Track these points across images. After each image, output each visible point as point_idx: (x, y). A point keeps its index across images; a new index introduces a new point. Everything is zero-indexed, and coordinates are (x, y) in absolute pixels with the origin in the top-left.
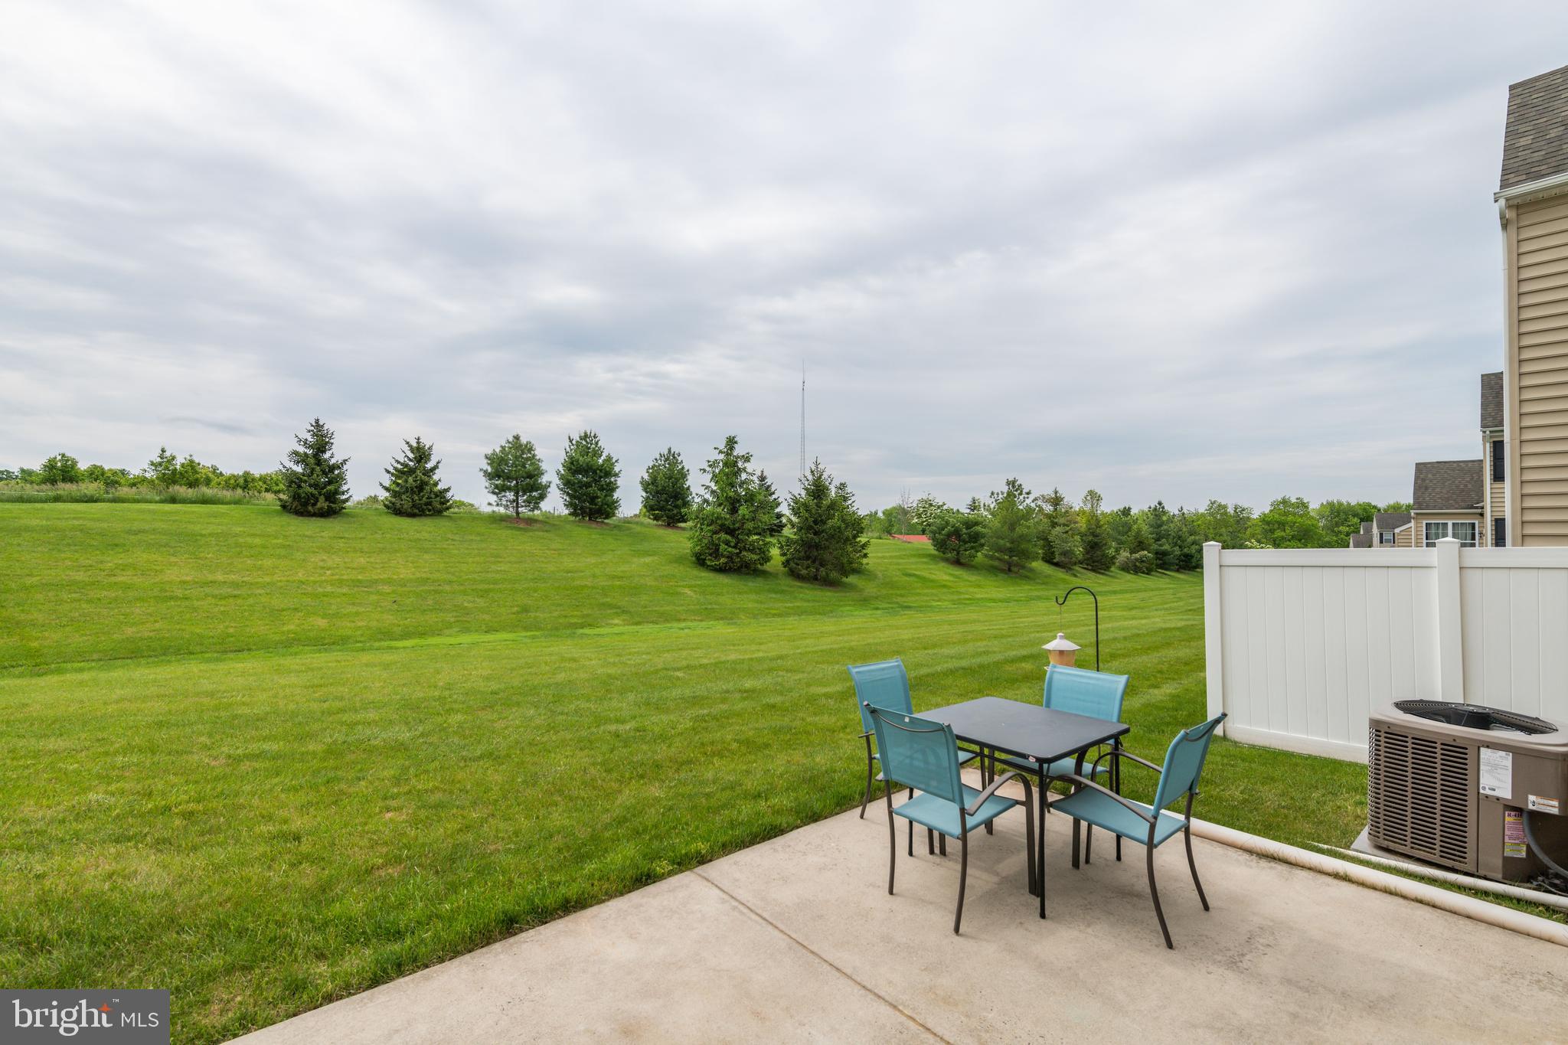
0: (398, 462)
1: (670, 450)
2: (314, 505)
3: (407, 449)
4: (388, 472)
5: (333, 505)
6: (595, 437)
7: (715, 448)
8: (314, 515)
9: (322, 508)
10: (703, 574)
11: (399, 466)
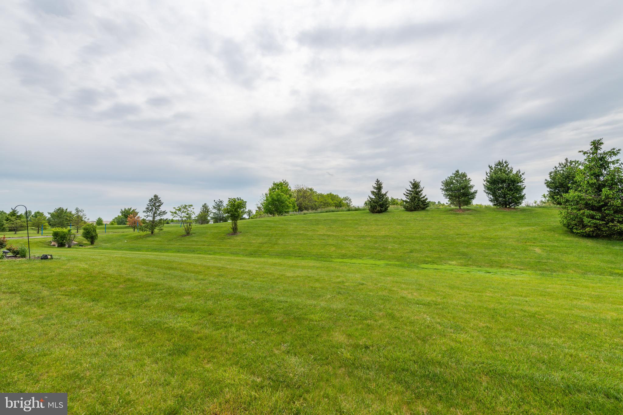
0: (408, 190)
1: (566, 160)
2: (376, 209)
3: (410, 184)
4: (405, 194)
5: (382, 209)
6: (506, 163)
7: (580, 152)
8: (376, 212)
9: (378, 210)
10: (568, 239)
11: (408, 192)
